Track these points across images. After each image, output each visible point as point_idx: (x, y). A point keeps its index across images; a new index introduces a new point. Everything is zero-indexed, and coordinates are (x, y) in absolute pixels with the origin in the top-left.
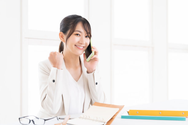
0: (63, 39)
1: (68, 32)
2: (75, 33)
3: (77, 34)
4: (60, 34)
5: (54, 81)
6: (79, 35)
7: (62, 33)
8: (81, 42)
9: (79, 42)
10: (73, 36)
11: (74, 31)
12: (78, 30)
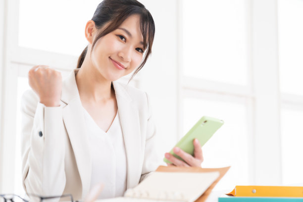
0: (91, 35)
1: (106, 25)
2: (118, 31)
3: (122, 37)
4: (88, 23)
5: (41, 134)
6: (124, 39)
7: (93, 23)
8: (121, 55)
9: (118, 53)
10: (111, 37)
11: (116, 27)
12: (127, 28)
